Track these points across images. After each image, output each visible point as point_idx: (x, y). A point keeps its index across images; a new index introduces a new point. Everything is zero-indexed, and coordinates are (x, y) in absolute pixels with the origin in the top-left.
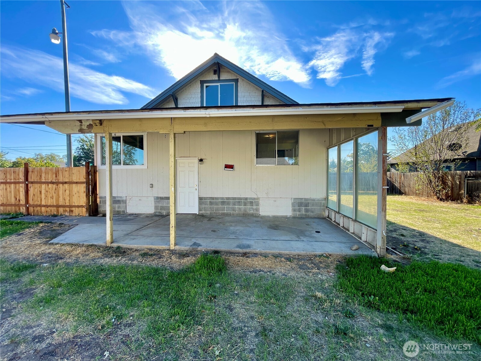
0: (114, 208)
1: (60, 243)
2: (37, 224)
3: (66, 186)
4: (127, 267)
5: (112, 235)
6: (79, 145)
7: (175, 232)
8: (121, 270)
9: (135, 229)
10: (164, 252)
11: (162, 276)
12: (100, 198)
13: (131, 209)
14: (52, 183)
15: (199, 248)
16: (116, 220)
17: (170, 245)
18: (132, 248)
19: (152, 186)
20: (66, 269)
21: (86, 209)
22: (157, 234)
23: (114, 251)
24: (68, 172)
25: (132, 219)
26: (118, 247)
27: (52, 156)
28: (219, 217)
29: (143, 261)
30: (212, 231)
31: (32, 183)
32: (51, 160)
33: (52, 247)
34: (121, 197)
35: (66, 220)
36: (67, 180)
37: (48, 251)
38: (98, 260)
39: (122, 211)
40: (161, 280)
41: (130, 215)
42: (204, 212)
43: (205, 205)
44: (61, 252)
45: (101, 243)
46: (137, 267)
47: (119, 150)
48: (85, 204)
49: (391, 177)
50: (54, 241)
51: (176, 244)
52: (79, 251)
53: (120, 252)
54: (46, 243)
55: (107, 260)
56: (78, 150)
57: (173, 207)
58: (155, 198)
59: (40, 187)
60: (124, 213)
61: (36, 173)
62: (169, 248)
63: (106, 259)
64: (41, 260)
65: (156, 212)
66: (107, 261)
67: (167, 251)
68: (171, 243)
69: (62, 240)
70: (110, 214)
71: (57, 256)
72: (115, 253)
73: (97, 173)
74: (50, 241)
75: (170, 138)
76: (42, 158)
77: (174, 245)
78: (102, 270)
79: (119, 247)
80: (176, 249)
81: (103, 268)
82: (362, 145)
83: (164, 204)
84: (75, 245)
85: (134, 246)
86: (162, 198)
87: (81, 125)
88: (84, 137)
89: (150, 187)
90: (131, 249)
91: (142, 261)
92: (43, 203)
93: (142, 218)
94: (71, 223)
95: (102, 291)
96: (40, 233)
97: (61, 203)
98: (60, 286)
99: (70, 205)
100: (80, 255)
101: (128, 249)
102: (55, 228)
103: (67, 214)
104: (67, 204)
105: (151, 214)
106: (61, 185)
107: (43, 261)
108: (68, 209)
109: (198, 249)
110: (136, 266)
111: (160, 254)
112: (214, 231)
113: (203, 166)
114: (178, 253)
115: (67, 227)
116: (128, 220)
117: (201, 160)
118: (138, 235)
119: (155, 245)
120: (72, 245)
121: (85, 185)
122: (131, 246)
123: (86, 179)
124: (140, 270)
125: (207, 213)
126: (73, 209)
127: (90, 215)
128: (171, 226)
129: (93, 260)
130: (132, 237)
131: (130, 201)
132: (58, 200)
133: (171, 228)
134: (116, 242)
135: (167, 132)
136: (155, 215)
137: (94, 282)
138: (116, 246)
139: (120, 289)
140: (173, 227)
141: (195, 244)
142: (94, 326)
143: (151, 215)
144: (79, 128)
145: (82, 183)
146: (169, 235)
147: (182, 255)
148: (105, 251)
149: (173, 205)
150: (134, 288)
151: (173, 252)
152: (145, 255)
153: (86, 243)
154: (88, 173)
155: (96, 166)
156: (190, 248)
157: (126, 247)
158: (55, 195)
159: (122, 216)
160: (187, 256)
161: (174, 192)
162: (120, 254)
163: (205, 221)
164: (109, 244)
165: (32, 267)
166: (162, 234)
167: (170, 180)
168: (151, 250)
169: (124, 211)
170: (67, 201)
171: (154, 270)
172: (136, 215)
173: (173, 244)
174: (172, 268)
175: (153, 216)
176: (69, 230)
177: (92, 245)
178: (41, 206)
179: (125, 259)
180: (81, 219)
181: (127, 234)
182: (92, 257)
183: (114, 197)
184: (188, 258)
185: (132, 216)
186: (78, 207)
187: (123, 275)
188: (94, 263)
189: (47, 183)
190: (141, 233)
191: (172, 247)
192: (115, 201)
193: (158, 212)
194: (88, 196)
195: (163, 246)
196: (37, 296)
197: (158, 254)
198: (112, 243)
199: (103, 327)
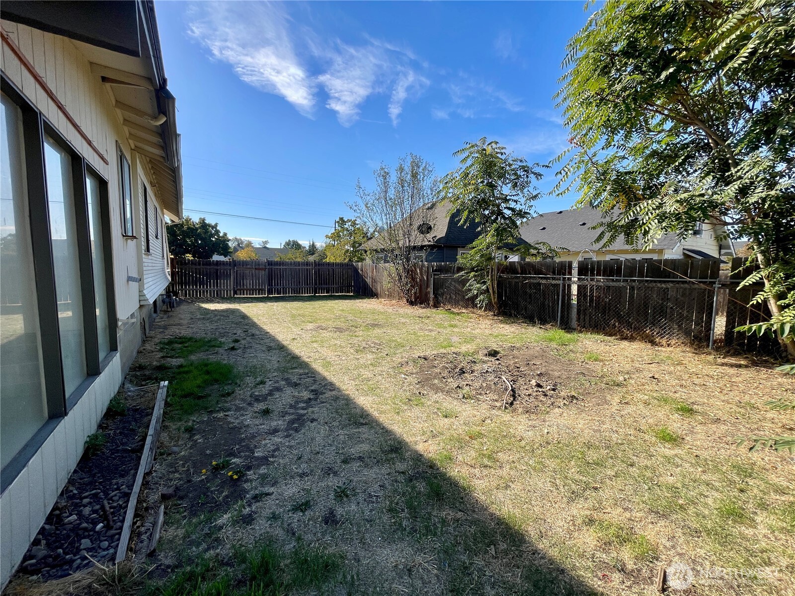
49: (362, 270)
82: (346, 222)
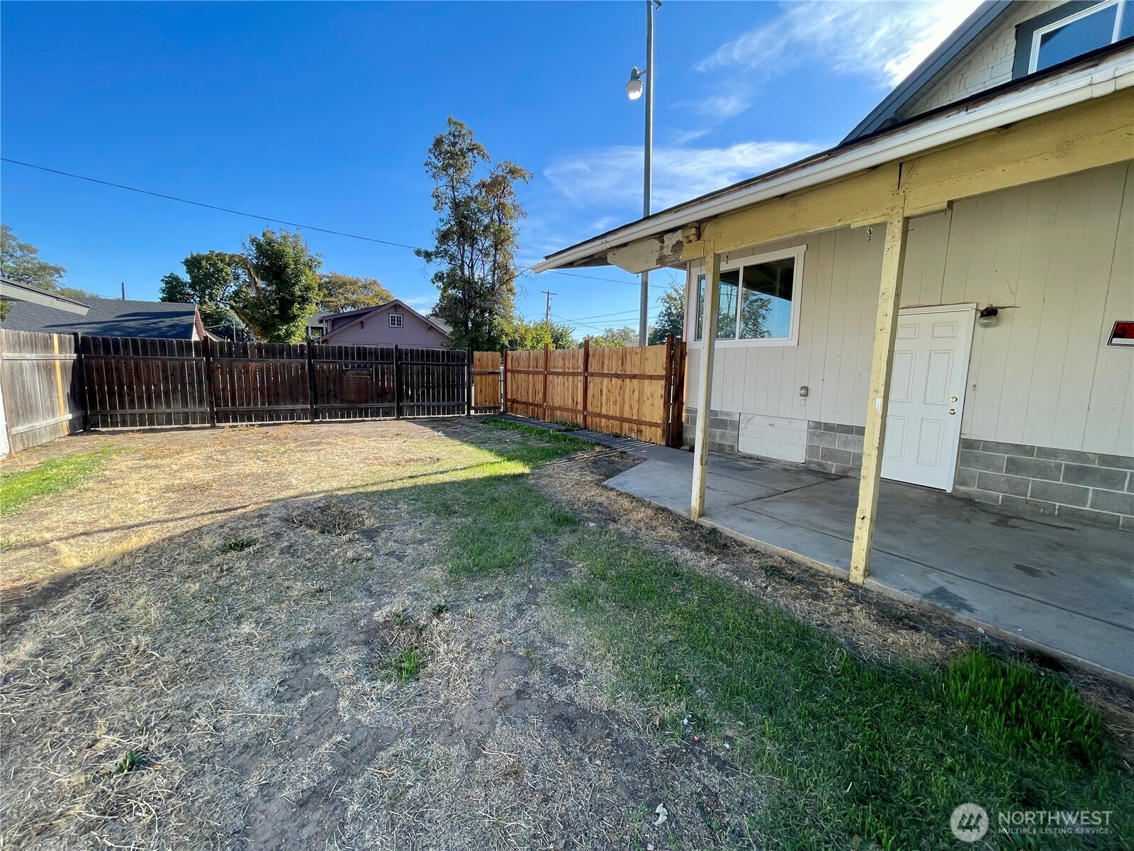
0: (714, 437)
1: (618, 489)
2: (594, 445)
3: (635, 381)
4: (728, 590)
5: (702, 497)
6: (662, 308)
7: (871, 536)
8: (716, 593)
9: (753, 495)
10: (829, 584)
11: (819, 658)
12: (688, 411)
13: (748, 445)
14: (617, 376)
15: (962, 617)
16: (714, 463)
17: (848, 568)
18: (745, 541)
19: (805, 392)
20: (618, 546)
21: (663, 430)
22: (810, 523)
23: (703, 536)
24: (639, 355)
25: (750, 469)
26: (713, 529)
27: (625, 332)
28: (1048, 521)
29: (769, 589)
30: (1018, 567)
31: (592, 375)
32: (624, 340)
33: (606, 493)
34: (728, 414)
35: (631, 447)
36: (636, 372)
37: (599, 499)
38: (671, 548)
39: (729, 446)
40: (817, 672)
41: (745, 458)
42: (975, 489)
43: (988, 467)
44: (616, 507)
45: (679, 509)
46: (753, 601)
47: (732, 313)
48: (660, 422)
50: (610, 482)
51: (868, 572)
52: (642, 514)
53: (715, 543)
54: (598, 483)
55: (688, 554)
56: (661, 318)
57: (874, 461)
58: (811, 424)
59: (602, 383)
60: (733, 450)
61: (597, 357)
62: (845, 578)
63: (685, 550)
64: (588, 512)
65: (810, 462)
66: (686, 556)
67: (839, 584)
68: (853, 565)
69: (619, 485)
70: (702, 449)
71: (609, 514)
72: (706, 542)
73: (687, 358)
74: (604, 480)
75: (888, 238)
76: (613, 336)
77: (861, 572)
78: (676, 574)
79: (714, 531)
80: (867, 587)
81: (678, 570)
83: (837, 443)
84: (639, 500)
85: (751, 540)
86: (829, 428)
87: (662, 248)
88: (673, 291)
89: (801, 395)
90: (741, 544)
91: (766, 587)
92: (604, 412)
93: (774, 471)
94: (637, 454)
95: (670, 627)
96: (595, 462)
97: (626, 415)
98: (604, 578)
99: (638, 420)
100: (642, 523)
101: (735, 541)
102: (613, 458)
103: (633, 436)
104: (635, 417)
105: (797, 465)
106: (628, 381)
107: (589, 515)
108: (635, 427)
109: (956, 618)
110: (750, 595)
111: (816, 584)
112: (1031, 572)
113: (994, 334)
114: (877, 604)
115: (630, 461)
116: (740, 470)
117: (990, 313)
118: (760, 511)
119: (803, 553)
120: (632, 498)
121: (663, 382)
122: (742, 537)
123: (666, 369)
124: (758, 611)
125: (989, 497)
126: (643, 428)
127: (667, 445)
128: (859, 515)
129: (663, 543)
130: (746, 514)
131: (748, 426)
132: (622, 409)
133: (858, 521)
134: (710, 516)
135: (878, 220)
136: (805, 469)
137: (658, 597)
138: (708, 526)
139: (707, 645)
140: (867, 521)
141: (941, 593)
142: (645, 709)
143: (797, 467)
144: (657, 255)
145: (659, 378)
146: (849, 538)
147: (891, 615)
148: (686, 530)
149: (875, 453)
150: (739, 658)
151: (857, 594)
152: (774, 572)
153: (654, 502)
154: (670, 358)
155: (685, 343)
156: (921, 602)
157: (731, 535)
158: (619, 399)
159: (728, 456)
160: (912, 628)
161: (881, 412)
162: (716, 547)
163: (984, 522)
164: (694, 518)
165: (575, 523)
166: (826, 528)
167: (873, 375)
168: (791, 562)
169: (732, 447)
170: (635, 412)
171: (797, 630)
172: (758, 460)
173: (862, 565)
174: (854, 646)
175: (802, 471)
176: (633, 466)
177: (664, 510)
178: (600, 415)
179: (724, 566)
180: (653, 451)
181: (735, 505)
182: (660, 537)
183: (715, 413)
184: (917, 638)
185: (749, 460)
186: (651, 424)
187: (716, 609)
188: (664, 552)
189: (610, 376)
190: (767, 509)
191: (857, 576)
192: (715, 421)
193: (816, 463)
194: (666, 404)
195: (827, 565)
196: (571, 583)
197: (810, 581)
198: (701, 515)
199: (663, 724)
